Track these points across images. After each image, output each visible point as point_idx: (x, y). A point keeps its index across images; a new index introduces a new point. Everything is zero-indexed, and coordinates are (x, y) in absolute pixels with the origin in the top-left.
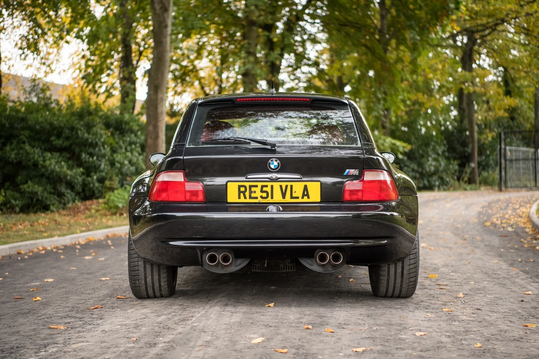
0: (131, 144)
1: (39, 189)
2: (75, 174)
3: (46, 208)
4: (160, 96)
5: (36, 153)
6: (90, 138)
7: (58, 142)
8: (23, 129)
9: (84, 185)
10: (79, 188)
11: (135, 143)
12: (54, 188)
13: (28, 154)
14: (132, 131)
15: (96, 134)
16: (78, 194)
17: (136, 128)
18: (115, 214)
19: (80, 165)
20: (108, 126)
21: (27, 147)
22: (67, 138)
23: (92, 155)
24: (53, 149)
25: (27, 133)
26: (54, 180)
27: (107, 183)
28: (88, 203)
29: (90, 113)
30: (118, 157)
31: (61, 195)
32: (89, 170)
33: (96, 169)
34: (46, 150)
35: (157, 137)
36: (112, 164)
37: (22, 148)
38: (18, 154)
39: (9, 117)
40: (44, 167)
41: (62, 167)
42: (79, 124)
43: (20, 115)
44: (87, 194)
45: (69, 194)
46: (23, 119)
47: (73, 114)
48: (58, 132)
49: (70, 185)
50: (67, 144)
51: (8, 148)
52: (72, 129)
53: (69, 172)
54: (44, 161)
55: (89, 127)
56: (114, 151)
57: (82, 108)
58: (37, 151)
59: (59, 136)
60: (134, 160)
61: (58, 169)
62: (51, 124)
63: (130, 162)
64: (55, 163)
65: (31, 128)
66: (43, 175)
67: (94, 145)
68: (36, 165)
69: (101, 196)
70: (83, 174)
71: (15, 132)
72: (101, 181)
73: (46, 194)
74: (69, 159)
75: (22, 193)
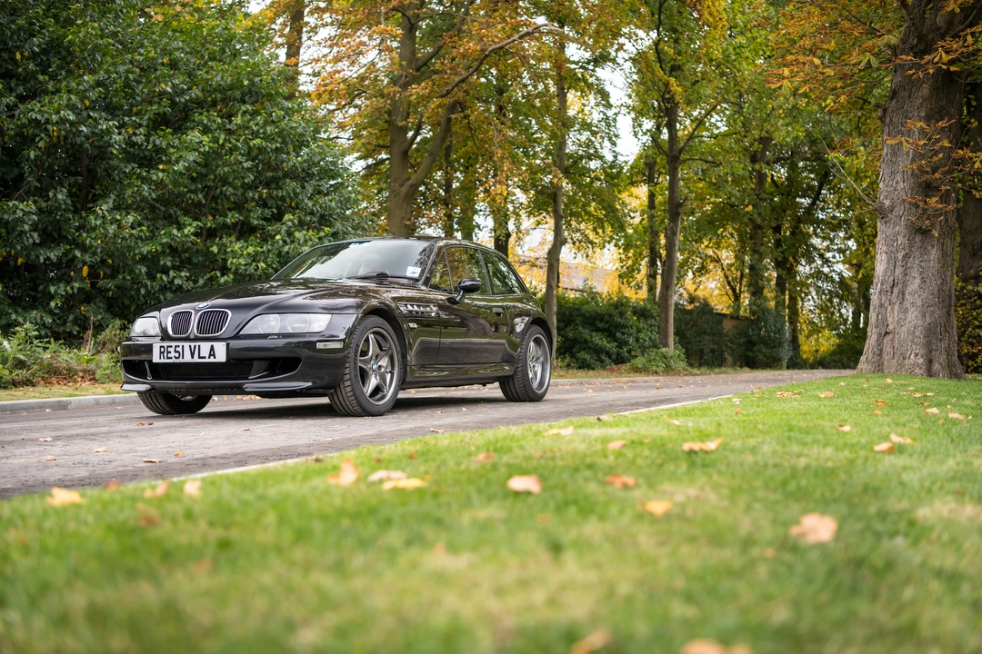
0: (651, 326)
1: (588, 357)
2: (611, 346)
3: (594, 369)
4: (670, 293)
5: (586, 333)
6: (623, 322)
7: (601, 325)
8: (578, 316)
9: (618, 354)
10: (614, 357)
11: (654, 326)
12: (598, 356)
13: (581, 333)
14: (653, 318)
15: (626, 319)
16: (613, 360)
17: (655, 314)
18: (636, 373)
19: (616, 340)
20: (635, 313)
21: (581, 329)
22: (607, 322)
23: (623, 334)
24: (597, 330)
25: (580, 318)
26: (598, 351)
27: (633, 353)
28: (620, 366)
29: (622, 305)
30: (641, 335)
31: (602, 361)
32: (621, 344)
33: (626, 343)
34: (592, 330)
35: (667, 321)
36: (637, 340)
37: (577, 329)
38: (574, 333)
39: (569, 308)
40: (591, 342)
41: (603, 341)
42: (615, 312)
43: (576, 307)
44: (620, 360)
45: (607, 360)
46: (577, 309)
47: (611, 305)
48: (600, 317)
49: (608, 354)
50: (606, 326)
51: (568, 329)
52: (610, 316)
53: (608, 345)
54: (591, 338)
55: (622, 314)
56: (639, 331)
57: (617, 301)
58: (587, 331)
59: (601, 320)
60: (653, 337)
61: (600, 343)
62: (596, 313)
63: (650, 339)
64: (599, 340)
65: (583, 316)
66: (590, 348)
67: (624, 326)
68: (586, 341)
69: (629, 361)
70: (617, 346)
71: (573, 318)
72: (629, 352)
73: (592, 361)
74: (608, 336)
75: (577, 359)
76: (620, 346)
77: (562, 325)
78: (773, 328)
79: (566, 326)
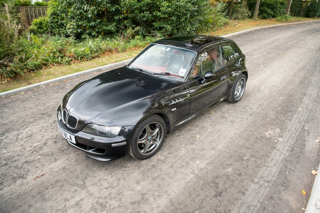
0: (284, 7)
1: (266, 15)
2: (272, 13)
3: (266, 19)
5: (266, 9)
6: (276, 6)
7: (270, 7)
9: (274, 15)
10: (272, 15)
14: (285, 5)
16: (272, 16)
17: (285, 4)
18: (277, 21)
20: (280, 4)
21: (265, 7)
22: (272, 6)
23: (276, 9)
24: (269, 8)
25: (265, 5)
26: (269, 14)
28: (273, 18)
30: (281, 10)
31: (269, 16)
34: (268, 8)
35: (289, 7)
36: (279, 11)
38: (263, 9)
39: (263, 2)
42: (275, 4)
45: (271, 16)
46: (265, 2)
48: (271, 5)
49: (271, 15)
50: (272, 7)
51: (262, 7)
52: (273, 4)
55: (277, 4)
56: (280, 9)
58: (267, 8)
59: (271, 6)
62: (270, 4)
63: (283, 11)
64: (269, 11)
65: (266, 4)
66: (267, 13)
68: (266, 11)
69: (276, 17)
71: (264, 4)
72: (277, 14)
74: (272, 10)
75: (263, 16)
76: (275, 12)
77: (260, 6)
78: (317, 7)
79: (261, 7)
